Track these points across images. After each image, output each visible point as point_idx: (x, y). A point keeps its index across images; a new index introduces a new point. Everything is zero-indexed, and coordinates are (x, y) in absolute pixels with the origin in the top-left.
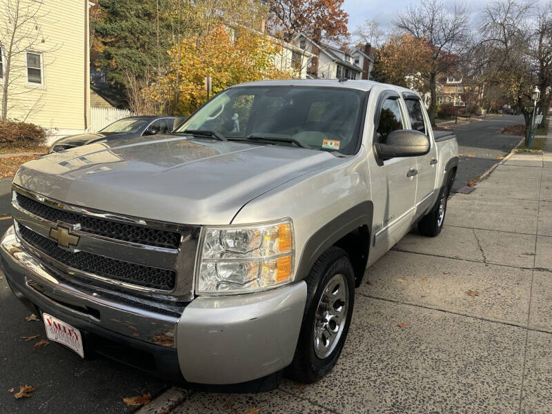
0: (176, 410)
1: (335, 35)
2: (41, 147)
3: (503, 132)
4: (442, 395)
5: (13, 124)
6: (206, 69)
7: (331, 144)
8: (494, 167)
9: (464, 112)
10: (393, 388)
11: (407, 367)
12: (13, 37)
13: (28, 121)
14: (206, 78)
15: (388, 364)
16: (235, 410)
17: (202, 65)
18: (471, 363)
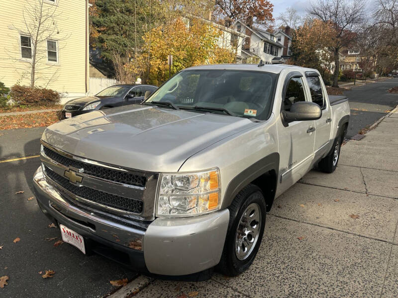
0: (143, 290)
1: (263, 20)
2: (57, 105)
3: (391, 92)
4: (325, 288)
5: (39, 89)
6: (169, 50)
7: (251, 112)
8: (381, 119)
9: (361, 76)
10: (290, 282)
11: (302, 268)
12: (38, 30)
13: (48, 88)
14: (169, 56)
15: (288, 265)
16: (182, 292)
17: (166, 47)
18: (348, 267)
